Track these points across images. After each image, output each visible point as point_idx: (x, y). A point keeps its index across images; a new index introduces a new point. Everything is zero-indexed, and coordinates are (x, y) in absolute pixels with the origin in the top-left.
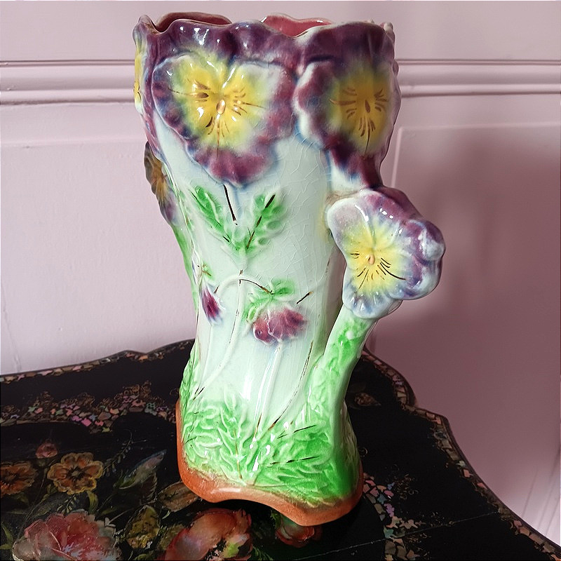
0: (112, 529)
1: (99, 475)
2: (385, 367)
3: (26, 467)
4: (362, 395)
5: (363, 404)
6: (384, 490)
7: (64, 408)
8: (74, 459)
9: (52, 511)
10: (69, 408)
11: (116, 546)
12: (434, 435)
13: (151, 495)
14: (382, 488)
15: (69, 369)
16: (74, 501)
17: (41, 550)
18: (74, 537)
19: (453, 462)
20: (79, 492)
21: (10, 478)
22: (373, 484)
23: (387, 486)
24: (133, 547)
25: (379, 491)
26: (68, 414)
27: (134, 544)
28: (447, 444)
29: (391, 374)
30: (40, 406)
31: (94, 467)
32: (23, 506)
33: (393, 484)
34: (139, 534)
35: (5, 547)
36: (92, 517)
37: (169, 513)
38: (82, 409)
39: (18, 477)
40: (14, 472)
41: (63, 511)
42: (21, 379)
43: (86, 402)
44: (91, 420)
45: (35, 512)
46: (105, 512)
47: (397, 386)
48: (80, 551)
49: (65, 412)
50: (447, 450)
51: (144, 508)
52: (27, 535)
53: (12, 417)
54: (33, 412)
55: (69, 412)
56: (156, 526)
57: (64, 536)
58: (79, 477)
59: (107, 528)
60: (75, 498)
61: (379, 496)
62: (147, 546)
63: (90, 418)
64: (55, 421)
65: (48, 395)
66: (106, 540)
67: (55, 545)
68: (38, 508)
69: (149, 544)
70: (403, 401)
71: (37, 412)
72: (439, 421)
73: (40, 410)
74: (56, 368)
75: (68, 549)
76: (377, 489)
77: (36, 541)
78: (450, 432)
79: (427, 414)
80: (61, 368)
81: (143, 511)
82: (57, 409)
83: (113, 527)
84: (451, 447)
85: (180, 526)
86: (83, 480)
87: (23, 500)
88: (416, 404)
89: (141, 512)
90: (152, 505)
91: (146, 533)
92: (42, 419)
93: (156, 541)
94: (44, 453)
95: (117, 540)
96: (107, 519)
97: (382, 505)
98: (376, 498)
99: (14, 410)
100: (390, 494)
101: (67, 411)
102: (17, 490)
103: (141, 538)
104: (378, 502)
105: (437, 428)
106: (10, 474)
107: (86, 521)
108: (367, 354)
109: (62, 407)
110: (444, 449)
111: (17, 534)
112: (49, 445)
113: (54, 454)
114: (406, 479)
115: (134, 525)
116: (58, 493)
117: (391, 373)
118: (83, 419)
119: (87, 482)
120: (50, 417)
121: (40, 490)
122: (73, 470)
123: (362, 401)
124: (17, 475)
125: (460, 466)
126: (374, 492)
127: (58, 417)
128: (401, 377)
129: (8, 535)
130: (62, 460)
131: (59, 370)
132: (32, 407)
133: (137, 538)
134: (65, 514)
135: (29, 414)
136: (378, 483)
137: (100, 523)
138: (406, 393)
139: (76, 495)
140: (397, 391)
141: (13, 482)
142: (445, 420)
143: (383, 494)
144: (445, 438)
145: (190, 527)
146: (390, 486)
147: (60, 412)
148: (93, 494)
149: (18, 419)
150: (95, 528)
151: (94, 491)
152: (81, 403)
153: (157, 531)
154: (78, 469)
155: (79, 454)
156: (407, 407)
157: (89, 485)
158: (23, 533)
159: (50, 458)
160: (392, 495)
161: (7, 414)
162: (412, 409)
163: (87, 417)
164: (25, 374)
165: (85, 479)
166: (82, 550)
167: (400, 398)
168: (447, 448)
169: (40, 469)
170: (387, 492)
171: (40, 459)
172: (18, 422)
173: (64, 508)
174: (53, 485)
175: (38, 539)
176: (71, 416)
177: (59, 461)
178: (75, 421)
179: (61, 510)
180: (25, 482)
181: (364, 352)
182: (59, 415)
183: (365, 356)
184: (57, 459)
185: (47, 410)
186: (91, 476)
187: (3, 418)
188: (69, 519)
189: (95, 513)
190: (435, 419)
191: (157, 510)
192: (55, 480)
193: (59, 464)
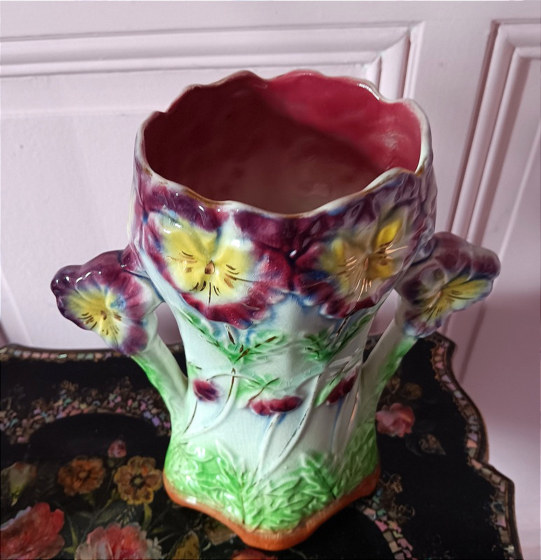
0: (157, 551)
1: (157, 487)
2: (466, 402)
3: (96, 464)
4: (429, 436)
5: (426, 449)
7: (139, 401)
8: (139, 463)
9: (112, 520)
10: (144, 401)
12: (492, 506)
13: (197, 521)
16: (132, 513)
18: (126, 553)
19: (501, 545)
20: (137, 503)
21: (83, 475)
28: (502, 521)
29: (468, 414)
30: (120, 395)
31: (153, 476)
32: (90, 509)
35: (70, 550)
36: (144, 534)
37: (209, 546)
38: (155, 404)
39: (90, 475)
40: (87, 468)
41: (121, 522)
42: (109, 358)
44: (160, 419)
45: (99, 517)
46: (155, 531)
47: (470, 431)
49: (140, 405)
50: (500, 529)
51: (189, 533)
52: (88, 541)
53: (95, 402)
54: (113, 401)
55: (143, 407)
56: (196, 558)
57: (118, 549)
58: (140, 486)
59: (154, 550)
60: (133, 510)
63: (161, 416)
64: (130, 415)
65: (128, 382)
67: (109, 558)
68: (102, 513)
70: (472, 454)
71: (116, 401)
72: (502, 488)
73: (119, 399)
77: (95, 549)
78: (510, 504)
79: (493, 475)
81: (188, 538)
82: (134, 400)
83: (160, 550)
84: (504, 525)
86: (143, 489)
87: (90, 502)
89: (186, 538)
90: (197, 532)
94: (116, 451)
96: (156, 539)
99: (97, 395)
102: (88, 489)
105: (498, 497)
107: (138, 537)
108: (449, 381)
109: (139, 398)
110: (497, 526)
111: (82, 538)
112: (120, 443)
113: (123, 454)
115: (178, 551)
116: (120, 500)
117: (468, 412)
118: (154, 417)
119: (146, 493)
120: (126, 409)
121: (106, 493)
122: (136, 477)
123: (426, 446)
124: (90, 472)
125: (507, 551)
127: (133, 411)
128: (479, 419)
129: (74, 538)
130: (129, 463)
132: (113, 393)
134: (123, 526)
135: (109, 402)
137: (149, 542)
138: (477, 443)
139: (134, 505)
140: (469, 438)
141: (84, 480)
142: (509, 487)
144: (502, 511)
147: (136, 404)
148: (149, 508)
149: (99, 407)
150: (145, 547)
151: (150, 505)
154: (140, 476)
155: (145, 459)
156: (473, 462)
158: (86, 539)
159: (119, 459)
161: (91, 399)
162: (478, 466)
163: (158, 415)
165: (146, 490)
167: (468, 449)
168: (499, 526)
169: (109, 471)
171: (111, 458)
172: (100, 411)
173: (123, 518)
174: (117, 490)
175: (97, 548)
176: (144, 411)
177: (125, 464)
178: (147, 418)
179: (120, 519)
180: (95, 482)
181: (446, 378)
182: (135, 408)
183: (445, 383)
184: (124, 461)
185: (125, 400)
186: (149, 486)
187: (87, 404)
188: (124, 531)
189: (147, 530)
190: (499, 484)
191: (200, 538)
192: (120, 485)
193: (125, 467)
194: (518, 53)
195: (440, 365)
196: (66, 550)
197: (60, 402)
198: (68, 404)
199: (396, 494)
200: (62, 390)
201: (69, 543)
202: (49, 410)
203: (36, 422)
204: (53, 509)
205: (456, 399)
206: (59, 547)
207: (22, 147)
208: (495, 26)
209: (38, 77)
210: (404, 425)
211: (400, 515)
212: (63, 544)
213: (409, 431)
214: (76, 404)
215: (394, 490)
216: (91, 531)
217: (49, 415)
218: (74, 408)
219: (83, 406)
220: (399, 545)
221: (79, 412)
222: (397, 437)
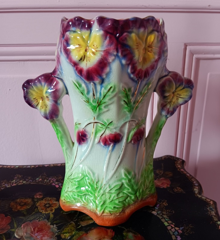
0: (55, 229)
1: (56, 207)
2: (191, 177)
3: (29, 201)
4: (178, 188)
5: (176, 191)
6: (178, 230)
7: (50, 180)
8: (49, 199)
9: (34, 219)
11: (56, 236)
12: (208, 209)
13: (75, 218)
14: (177, 228)
15: (56, 165)
16: (44, 216)
17: (26, 233)
18: (40, 230)
19: (215, 222)
20: (47, 213)
21: (22, 204)
22: (173, 226)
23: (179, 228)
24: (62, 238)
25: (176, 230)
26: (51, 182)
27: (63, 237)
28: (213, 213)
30: (41, 178)
31: (55, 204)
32: (24, 215)
33: (183, 228)
34: (66, 233)
35: (13, 230)
36: (49, 223)
37: (80, 226)
38: (57, 181)
39: (26, 204)
40: (24, 202)
41: (39, 219)
42: (37, 167)
43: (59, 178)
44: (59, 185)
45: (28, 218)
46: (55, 222)
47: (195, 186)
48: (41, 236)
49: (50, 181)
50: (213, 216)
51: (71, 222)
52: (22, 226)
54: (38, 180)
56: (74, 231)
57: (36, 229)
58: (48, 207)
59: (54, 229)
61: (175, 232)
62: (68, 238)
63: (59, 184)
64: (45, 184)
65: (45, 174)
66: (52, 233)
67: (32, 232)
68: (30, 217)
69: (69, 237)
70: (196, 192)
71: (39, 180)
72: (212, 203)
73: (41, 179)
74: (51, 164)
75: (36, 234)
76: (175, 229)
77: (25, 229)
78: (216, 208)
79: (207, 199)
80: (53, 164)
82: (47, 180)
83: (56, 229)
84: (215, 215)
85: (83, 232)
86: (50, 208)
87: (24, 213)
88: (202, 194)
89: (69, 224)
90: (74, 222)
91: (69, 233)
92: (41, 183)
93: (72, 236)
95: (57, 234)
96: (55, 225)
97: (176, 236)
98: (173, 233)
99: (31, 178)
100: (180, 232)
101: (51, 181)
102: (24, 209)
103: (66, 235)
104: (174, 235)
105: (210, 206)
106: (23, 203)
107: (46, 225)
108: (184, 171)
109: (49, 179)
110: (211, 215)
111: (19, 226)
112: (40, 193)
113: (41, 197)
114: (190, 226)
115: (65, 229)
116: (39, 212)
117: (193, 180)
118: (56, 185)
119: (51, 209)
120: (43, 183)
121: (33, 210)
122: (47, 204)
123: (177, 190)
125: (217, 224)
126: (173, 230)
127: (47, 183)
128: (198, 182)
129: (15, 226)
130: (44, 200)
131: (52, 165)
132: (38, 178)
133: (65, 234)
134: (39, 221)
135: (36, 181)
136: (176, 226)
137: (52, 226)
138: (199, 189)
139: (45, 214)
140: (194, 188)
141: (23, 206)
142: (215, 203)
143: (177, 231)
144: (213, 210)
145: (88, 233)
146: (181, 228)
147: (48, 181)
148: (52, 214)
149: (32, 182)
150: (49, 228)
151: (53, 213)
152: (57, 178)
153: (74, 233)
154: (49, 204)
155: (51, 198)
156: (198, 195)
157: (52, 210)
158: (21, 226)
159: (39, 198)
160: (181, 232)
161: (28, 180)
162: (200, 196)
163: (58, 184)
164: (39, 165)
165: (51, 208)
166: (42, 236)
168: (213, 215)
169: (34, 202)
170: (179, 231)
171: (36, 198)
172: (31, 183)
173: (40, 218)
174: (38, 209)
175: (26, 229)
176: (52, 183)
177: (42, 200)
178: (53, 185)
179: (38, 219)
180: (27, 206)
181: (182, 170)
182: (47, 182)
183: (182, 172)
184: (42, 199)
185: (43, 180)
186: (53, 207)
187: (26, 181)
188: (40, 223)
189: (51, 222)
190: (210, 202)
191: (76, 224)
192: (39, 207)
193: (42, 201)
194: (195, 56)
195: (179, 166)
196: (11, 230)
197: (14, 181)
198: (17, 181)
199: (165, 206)
200: (15, 177)
201: (13, 227)
202: (9, 183)
203: (2, 187)
204: (6, 216)
205: (188, 176)
206: (7, 229)
207: (10, 90)
208: (186, 46)
209: (20, 62)
210: (166, 184)
211: (168, 213)
212: (10, 228)
213: (169, 186)
214: (21, 181)
215: (164, 205)
216: (24, 223)
217: (8, 185)
218: (20, 182)
219: (24, 182)
220: (168, 223)
221: (22, 184)
222: (164, 188)
